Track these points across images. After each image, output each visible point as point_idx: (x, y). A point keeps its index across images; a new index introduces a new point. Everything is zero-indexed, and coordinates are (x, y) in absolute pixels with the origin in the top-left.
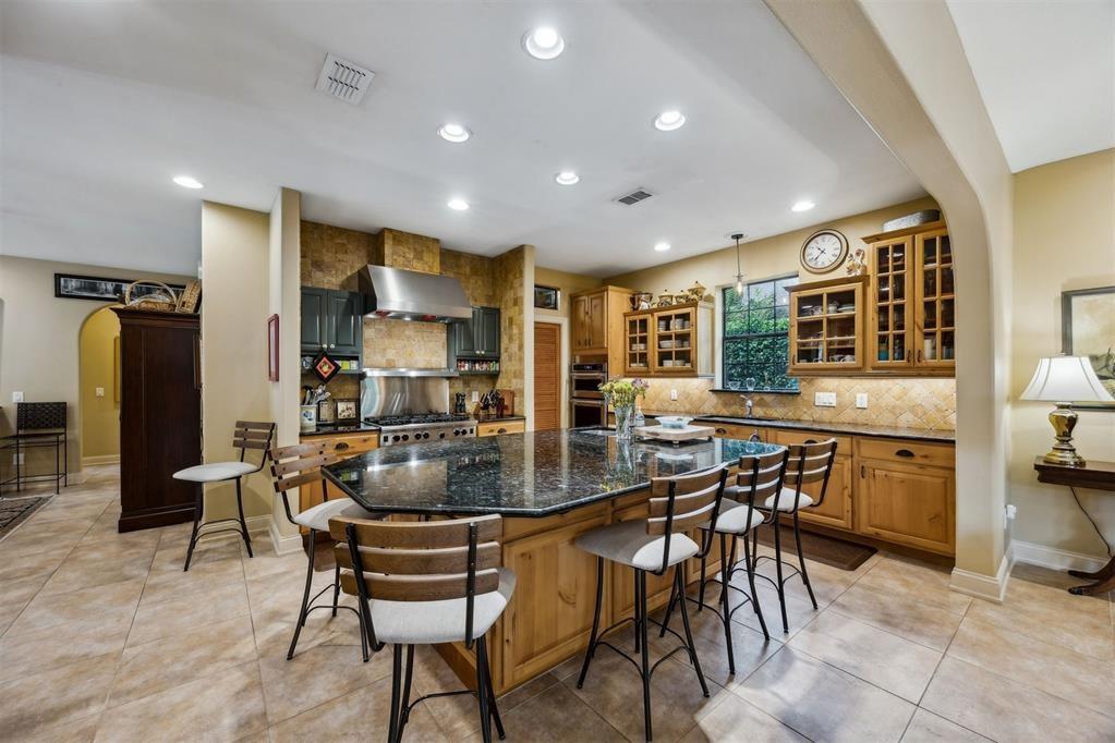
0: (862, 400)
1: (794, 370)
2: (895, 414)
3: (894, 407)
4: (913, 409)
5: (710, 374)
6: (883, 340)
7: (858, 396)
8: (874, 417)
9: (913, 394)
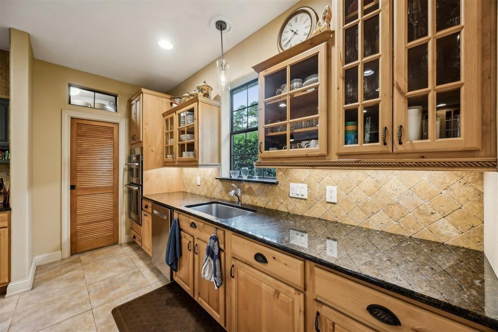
0: (332, 193)
1: (263, 158)
2: (366, 212)
3: (365, 204)
4: (388, 208)
5: (217, 163)
6: (350, 116)
7: (328, 188)
8: (344, 214)
9: (387, 188)
